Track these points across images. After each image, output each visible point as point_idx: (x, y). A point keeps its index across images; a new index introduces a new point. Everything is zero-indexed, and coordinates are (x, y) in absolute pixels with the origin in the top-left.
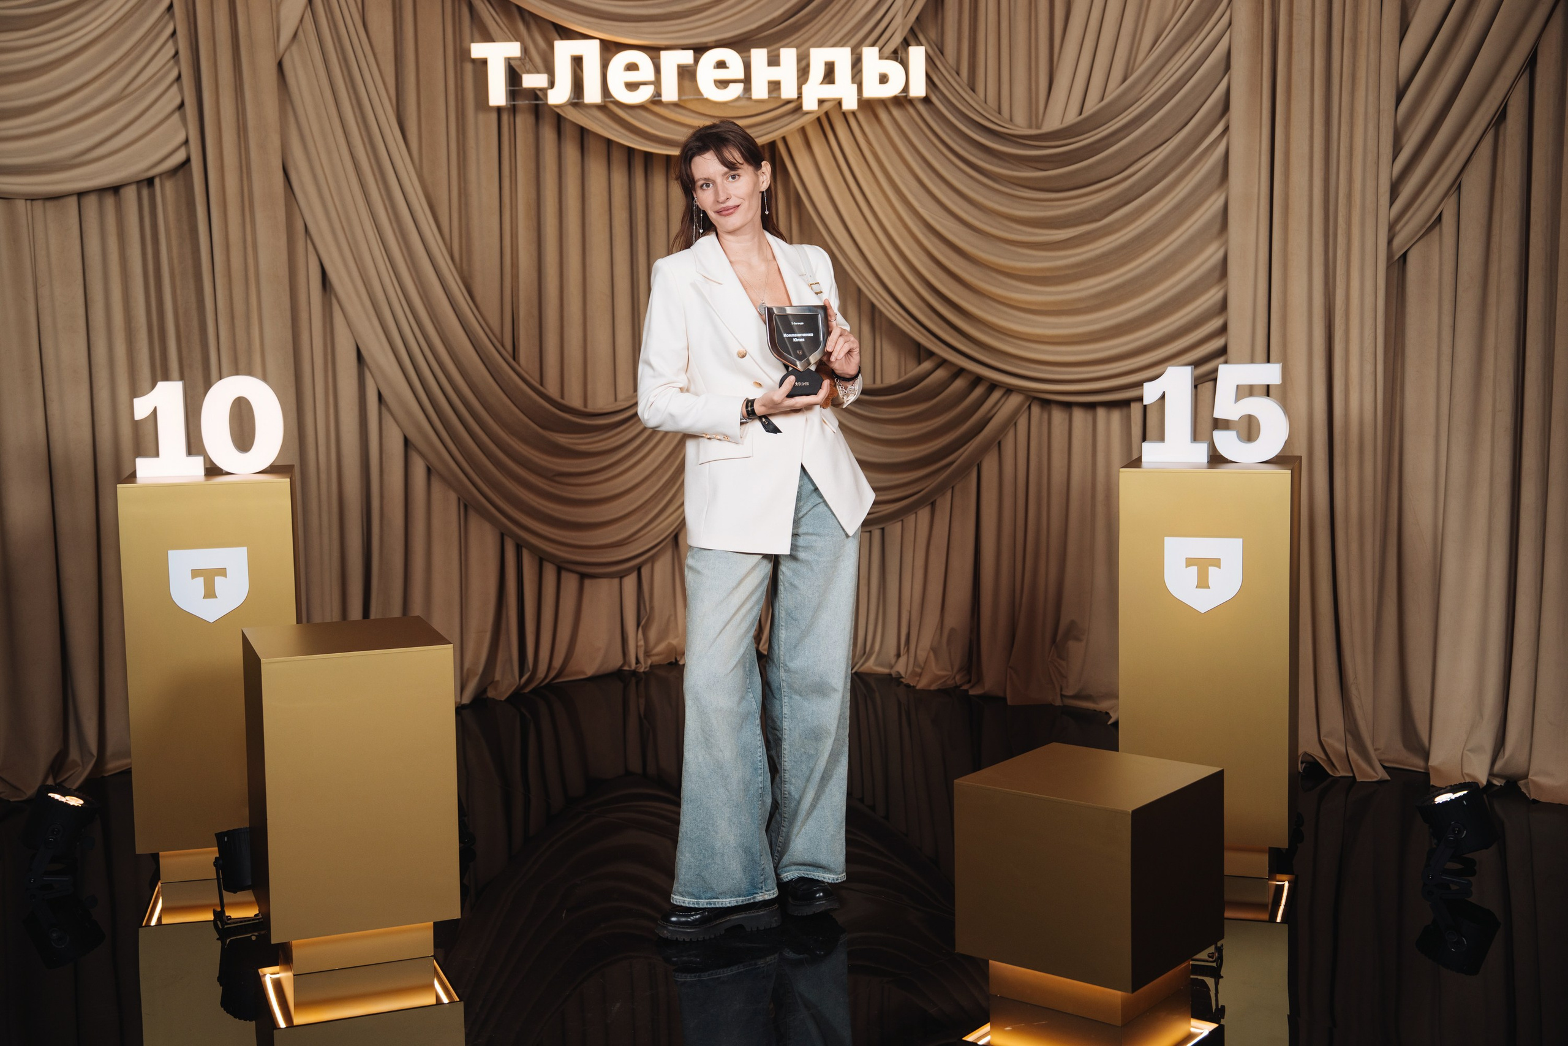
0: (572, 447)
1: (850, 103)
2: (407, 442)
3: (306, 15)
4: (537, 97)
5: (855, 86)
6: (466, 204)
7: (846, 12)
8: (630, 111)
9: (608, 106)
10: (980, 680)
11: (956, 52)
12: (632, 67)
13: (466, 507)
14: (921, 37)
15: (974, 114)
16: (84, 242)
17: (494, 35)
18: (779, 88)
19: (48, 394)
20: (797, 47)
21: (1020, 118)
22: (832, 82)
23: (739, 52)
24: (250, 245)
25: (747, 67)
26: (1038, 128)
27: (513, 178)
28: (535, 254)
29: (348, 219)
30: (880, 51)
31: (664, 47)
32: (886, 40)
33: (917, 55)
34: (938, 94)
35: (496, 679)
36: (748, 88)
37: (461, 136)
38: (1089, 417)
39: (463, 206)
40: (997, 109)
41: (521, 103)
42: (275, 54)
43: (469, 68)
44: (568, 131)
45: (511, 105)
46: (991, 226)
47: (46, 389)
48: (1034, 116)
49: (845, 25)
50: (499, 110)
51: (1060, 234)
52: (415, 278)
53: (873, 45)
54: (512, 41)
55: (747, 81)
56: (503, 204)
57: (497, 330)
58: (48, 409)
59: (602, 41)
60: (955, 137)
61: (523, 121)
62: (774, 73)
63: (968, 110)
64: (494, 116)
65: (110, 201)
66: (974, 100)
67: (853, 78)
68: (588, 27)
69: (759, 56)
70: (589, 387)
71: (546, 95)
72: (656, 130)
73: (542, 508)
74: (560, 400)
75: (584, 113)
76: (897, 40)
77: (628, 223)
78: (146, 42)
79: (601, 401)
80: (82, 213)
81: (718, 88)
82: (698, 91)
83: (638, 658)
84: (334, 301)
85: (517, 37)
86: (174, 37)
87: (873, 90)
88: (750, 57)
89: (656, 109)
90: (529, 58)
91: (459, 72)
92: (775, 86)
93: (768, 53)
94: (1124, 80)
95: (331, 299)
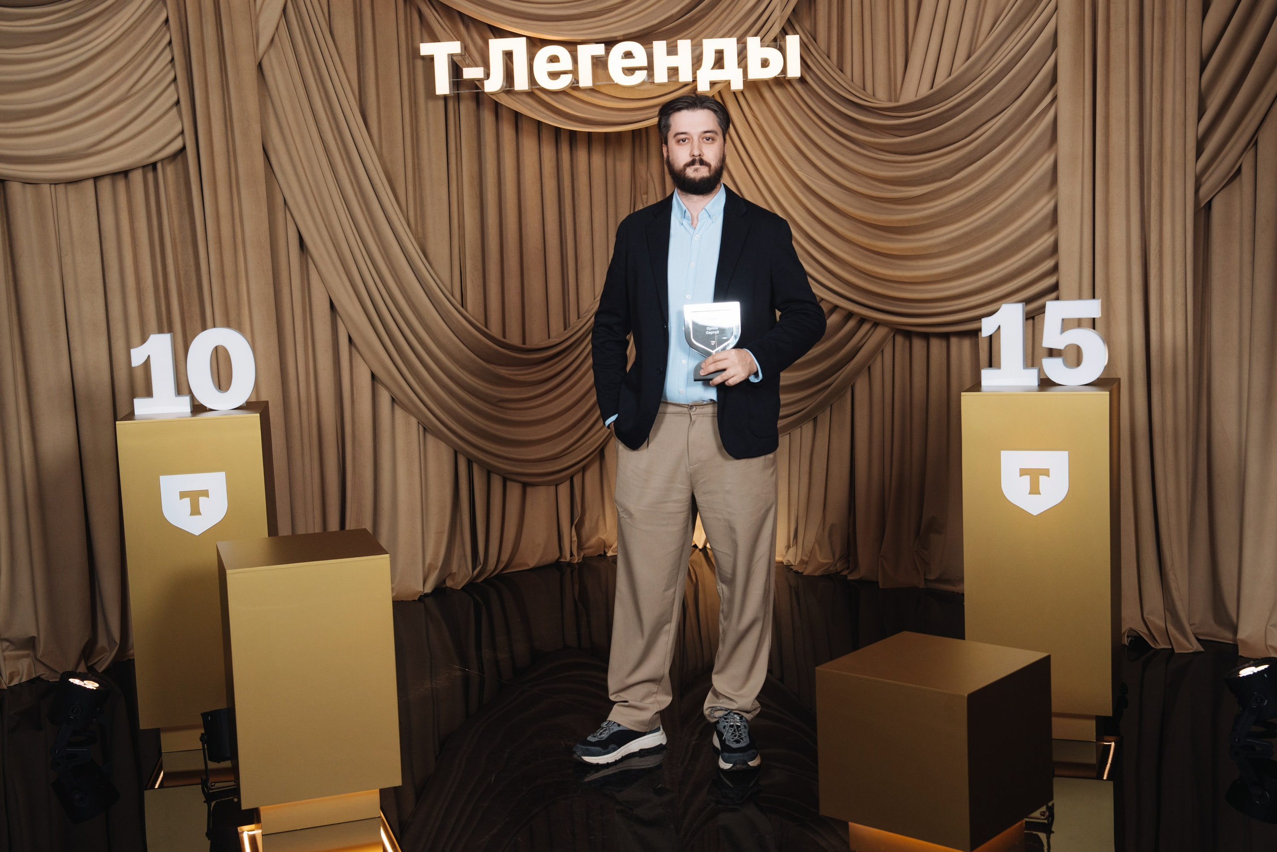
0: (511, 377)
1: (737, 85)
2: (373, 376)
3: (281, 24)
4: (477, 88)
5: (741, 70)
6: (420, 177)
7: (734, 8)
8: (553, 96)
9: (535, 92)
10: (856, 566)
11: (827, 39)
12: (554, 59)
13: (425, 429)
14: (797, 28)
15: (843, 91)
16: (100, 218)
17: (439, 37)
18: (678, 73)
19: (72, 345)
20: (692, 39)
21: (881, 93)
22: (722, 67)
23: (642, 45)
24: (237, 217)
25: (650, 57)
26: (897, 101)
27: (459, 155)
28: (478, 217)
29: (320, 193)
30: (761, 41)
31: (580, 41)
32: (767, 31)
33: (793, 42)
34: (812, 75)
35: (453, 572)
36: (651, 74)
37: (414, 121)
38: (944, 344)
39: (417, 179)
40: (862, 88)
41: (464, 92)
42: (255, 58)
43: (419, 63)
44: (504, 114)
45: (454, 93)
46: (858, 185)
47: (71, 340)
48: (893, 91)
49: (732, 19)
50: (445, 98)
51: (915, 190)
52: (377, 239)
53: (756, 35)
54: (454, 41)
55: (650, 68)
56: (450, 177)
57: (448, 283)
58: (72, 357)
59: (528, 38)
60: (827, 111)
61: (466, 108)
62: (673, 61)
63: (837, 87)
64: (442, 103)
65: (121, 184)
66: (842, 79)
67: (739, 63)
68: (516, 27)
69: (660, 47)
70: (527, 327)
71: (483, 85)
72: (575, 111)
73: (488, 429)
74: (501, 339)
75: (516, 100)
76: (776, 30)
77: (557, 190)
78: (147, 50)
79: (536, 339)
80: (99, 193)
81: (626, 75)
82: (609, 78)
83: (570, 553)
84: (310, 261)
85: (458, 37)
86: (171, 45)
87: (756, 73)
88: (652, 48)
89: (575, 93)
90: (468, 54)
91: (411, 68)
92: (673, 72)
93: (667, 45)
94: (968, 58)
95: (307, 259)
